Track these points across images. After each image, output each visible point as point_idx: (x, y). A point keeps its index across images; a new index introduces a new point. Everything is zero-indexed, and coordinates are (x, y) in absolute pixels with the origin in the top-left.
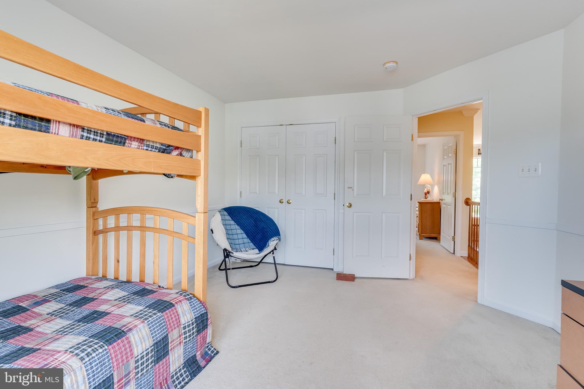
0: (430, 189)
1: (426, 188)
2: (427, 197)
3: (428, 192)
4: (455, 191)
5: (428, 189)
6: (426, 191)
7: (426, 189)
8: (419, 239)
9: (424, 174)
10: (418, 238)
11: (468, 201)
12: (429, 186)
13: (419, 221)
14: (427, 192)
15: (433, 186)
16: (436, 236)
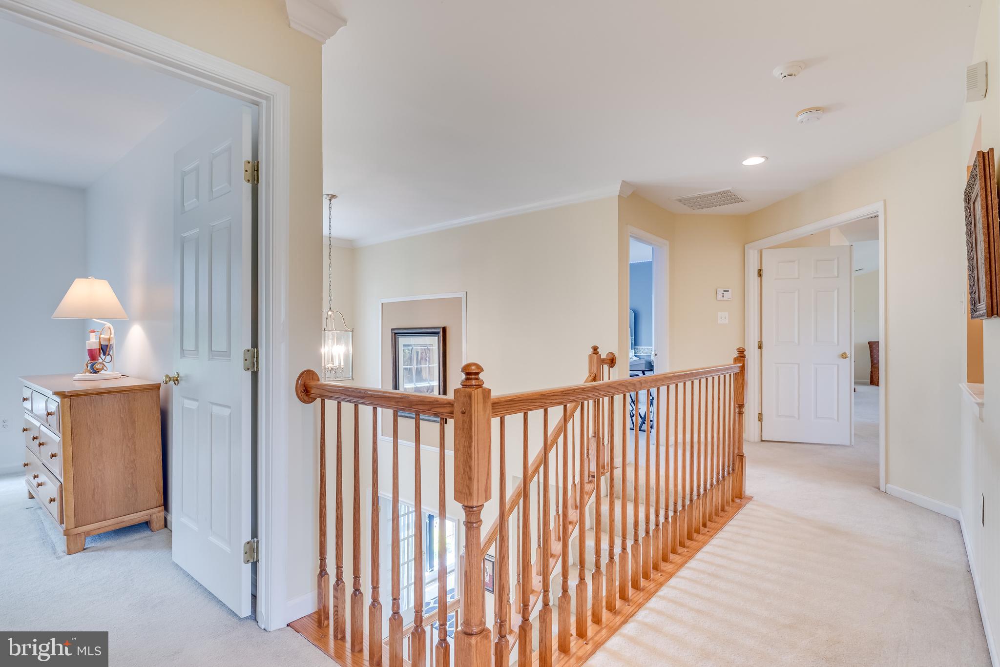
0: (112, 336)
1: (93, 332)
2: (98, 366)
3: (104, 349)
4: (255, 343)
5: (102, 336)
6: (93, 342)
7: (92, 335)
8: (65, 548)
9: (87, 277)
10: (60, 542)
11: (312, 383)
12: (108, 325)
13: (65, 473)
14: (97, 347)
15: (122, 326)
16: (146, 518)
